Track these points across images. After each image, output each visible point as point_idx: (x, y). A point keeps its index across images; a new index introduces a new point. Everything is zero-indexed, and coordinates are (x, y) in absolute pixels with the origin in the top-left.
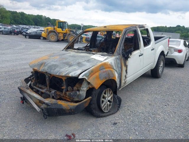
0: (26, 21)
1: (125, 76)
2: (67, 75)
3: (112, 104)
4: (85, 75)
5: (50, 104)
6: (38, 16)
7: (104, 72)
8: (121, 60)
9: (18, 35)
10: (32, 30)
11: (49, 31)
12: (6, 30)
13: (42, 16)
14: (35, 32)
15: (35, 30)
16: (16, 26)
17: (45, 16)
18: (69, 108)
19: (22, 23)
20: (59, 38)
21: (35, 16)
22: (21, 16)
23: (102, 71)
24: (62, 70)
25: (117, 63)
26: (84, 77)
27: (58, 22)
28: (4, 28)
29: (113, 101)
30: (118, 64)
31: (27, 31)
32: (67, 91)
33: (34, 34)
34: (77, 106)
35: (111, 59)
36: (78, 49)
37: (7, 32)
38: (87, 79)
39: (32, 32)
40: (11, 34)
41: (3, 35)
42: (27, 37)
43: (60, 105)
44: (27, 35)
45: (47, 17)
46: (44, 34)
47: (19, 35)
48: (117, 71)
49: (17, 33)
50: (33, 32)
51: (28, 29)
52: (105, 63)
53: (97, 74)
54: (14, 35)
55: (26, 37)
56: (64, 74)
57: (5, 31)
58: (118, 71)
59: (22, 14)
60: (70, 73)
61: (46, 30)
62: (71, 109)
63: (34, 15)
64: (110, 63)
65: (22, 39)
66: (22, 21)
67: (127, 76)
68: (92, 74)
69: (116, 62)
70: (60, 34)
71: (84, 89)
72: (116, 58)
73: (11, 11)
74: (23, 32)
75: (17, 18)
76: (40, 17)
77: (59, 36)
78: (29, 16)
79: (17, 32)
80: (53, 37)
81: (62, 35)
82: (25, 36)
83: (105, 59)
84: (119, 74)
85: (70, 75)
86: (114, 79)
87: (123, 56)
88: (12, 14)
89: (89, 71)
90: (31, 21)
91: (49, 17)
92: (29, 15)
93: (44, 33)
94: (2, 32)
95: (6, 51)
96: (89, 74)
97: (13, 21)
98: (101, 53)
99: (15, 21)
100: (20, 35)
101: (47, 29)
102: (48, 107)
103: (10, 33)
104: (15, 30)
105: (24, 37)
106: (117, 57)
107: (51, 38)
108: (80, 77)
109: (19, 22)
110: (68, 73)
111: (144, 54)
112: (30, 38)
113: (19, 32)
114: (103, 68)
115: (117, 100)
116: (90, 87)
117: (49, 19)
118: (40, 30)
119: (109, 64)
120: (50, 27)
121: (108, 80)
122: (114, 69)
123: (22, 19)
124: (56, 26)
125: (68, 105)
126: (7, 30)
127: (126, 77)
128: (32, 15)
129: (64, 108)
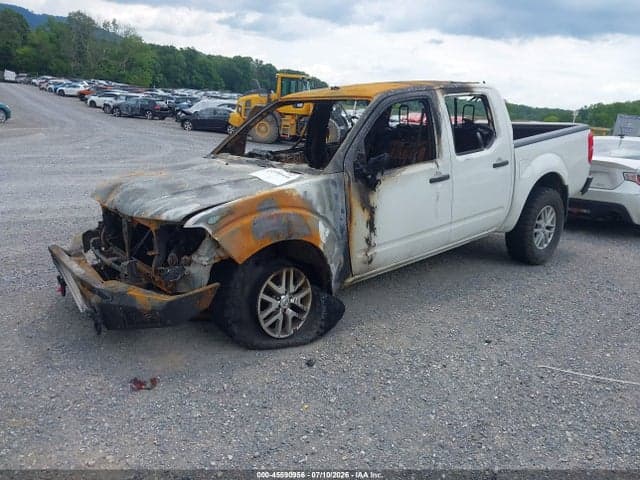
0: (200, 77)
1: (368, 241)
2: (157, 218)
3: (305, 317)
4: (205, 219)
5: (107, 294)
6: (238, 59)
7: (271, 217)
8: (346, 187)
9: (163, 118)
10: (206, 103)
11: (253, 106)
12: (132, 102)
13: (250, 59)
14: (211, 109)
15: (214, 103)
16: (165, 91)
17: (259, 59)
18: (150, 308)
19: (189, 82)
20: (281, 132)
21: (230, 59)
22: (186, 61)
23: (264, 213)
24: (148, 203)
25: (330, 196)
26: (201, 225)
27: (282, 78)
28: (127, 97)
29: (311, 307)
30: (333, 197)
31: (190, 106)
32: (166, 264)
33: (207, 117)
34: (171, 302)
35: (308, 181)
36: (251, 155)
37: (133, 109)
38: (210, 232)
39: (202, 111)
40: (144, 115)
41: (122, 119)
42: (188, 125)
43: (132, 298)
44: (186, 120)
45: (264, 63)
46: (236, 118)
47: (167, 118)
48: (325, 220)
49: (161, 114)
50: (207, 110)
51: (194, 100)
52: (283, 191)
53: (246, 221)
54: (152, 119)
55: (183, 126)
56: (149, 214)
57: (127, 107)
58: (335, 220)
59: (191, 54)
60: (167, 210)
61: (243, 104)
62: (153, 311)
63: (226, 58)
64: (300, 192)
65: (172, 130)
66: (188, 78)
67: (375, 240)
68: (232, 218)
69: (325, 193)
70: (288, 117)
71: (201, 258)
72: (326, 182)
73: (158, 46)
74: (178, 111)
75: (175, 67)
76: (243, 63)
77: (284, 123)
78: (208, 61)
79: (162, 109)
80: (263, 128)
81: (293, 121)
82: (183, 122)
83: (290, 179)
84: (338, 230)
85: (164, 217)
86: (313, 241)
87: (359, 175)
88: (159, 53)
89: (220, 210)
90: (216, 76)
91: (270, 65)
92: (209, 57)
93: (238, 116)
94: (120, 111)
95: (110, 164)
96: (218, 218)
97: (161, 75)
98: (293, 166)
99: (167, 75)
100: (169, 121)
101: (248, 102)
102: (105, 301)
103: (142, 112)
104: (155, 105)
105: (178, 125)
106: (333, 177)
107: (259, 129)
108: (189, 224)
109: (179, 80)
110: (160, 213)
111: (454, 177)
112: (195, 129)
113: (166, 110)
114: (273, 205)
115: (324, 308)
116: (222, 255)
117: (270, 69)
118: (229, 105)
119: (299, 196)
120: (257, 96)
121: (283, 242)
122: (317, 214)
123: (189, 70)
124: (275, 92)
125: (149, 299)
126: (134, 102)
127: (369, 245)
128: (220, 57)
129: (138, 307)
